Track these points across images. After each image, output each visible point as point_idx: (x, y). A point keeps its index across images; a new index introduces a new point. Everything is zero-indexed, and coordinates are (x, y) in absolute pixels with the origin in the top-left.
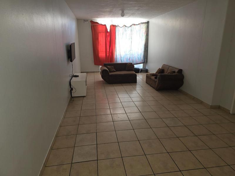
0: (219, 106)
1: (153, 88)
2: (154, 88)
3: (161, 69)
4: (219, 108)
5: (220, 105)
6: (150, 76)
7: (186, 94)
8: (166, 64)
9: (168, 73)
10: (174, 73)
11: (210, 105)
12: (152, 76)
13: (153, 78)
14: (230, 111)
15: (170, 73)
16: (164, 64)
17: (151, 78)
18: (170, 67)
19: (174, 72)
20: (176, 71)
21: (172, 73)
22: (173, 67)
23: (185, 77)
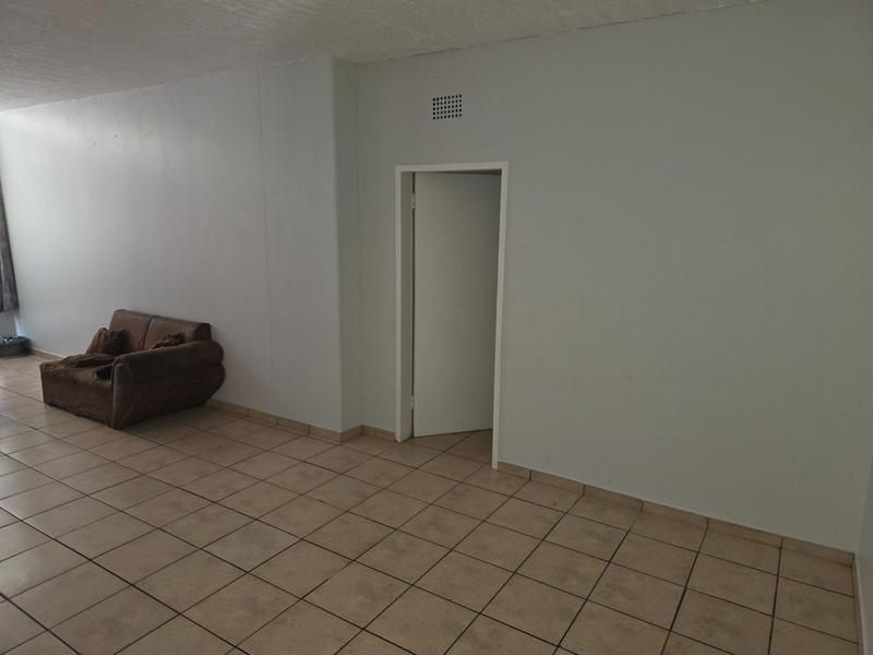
0: (362, 426)
1: (98, 425)
2: (103, 422)
3: (112, 334)
4: (361, 433)
5: (364, 424)
6: (66, 372)
7: (245, 415)
8: (127, 308)
9: (158, 346)
10: (182, 342)
11: (340, 431)
12: (78, 367)
13: (88, 375)
14: (393, 434)
15: (166, 345)
16: (119, 311)
17: (75, 382)
18: (153, 320)
19: (180, 338)
20: (188, 332)
21: (176, 344)
22: (166, 319)
23: (226, 350)
